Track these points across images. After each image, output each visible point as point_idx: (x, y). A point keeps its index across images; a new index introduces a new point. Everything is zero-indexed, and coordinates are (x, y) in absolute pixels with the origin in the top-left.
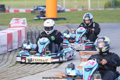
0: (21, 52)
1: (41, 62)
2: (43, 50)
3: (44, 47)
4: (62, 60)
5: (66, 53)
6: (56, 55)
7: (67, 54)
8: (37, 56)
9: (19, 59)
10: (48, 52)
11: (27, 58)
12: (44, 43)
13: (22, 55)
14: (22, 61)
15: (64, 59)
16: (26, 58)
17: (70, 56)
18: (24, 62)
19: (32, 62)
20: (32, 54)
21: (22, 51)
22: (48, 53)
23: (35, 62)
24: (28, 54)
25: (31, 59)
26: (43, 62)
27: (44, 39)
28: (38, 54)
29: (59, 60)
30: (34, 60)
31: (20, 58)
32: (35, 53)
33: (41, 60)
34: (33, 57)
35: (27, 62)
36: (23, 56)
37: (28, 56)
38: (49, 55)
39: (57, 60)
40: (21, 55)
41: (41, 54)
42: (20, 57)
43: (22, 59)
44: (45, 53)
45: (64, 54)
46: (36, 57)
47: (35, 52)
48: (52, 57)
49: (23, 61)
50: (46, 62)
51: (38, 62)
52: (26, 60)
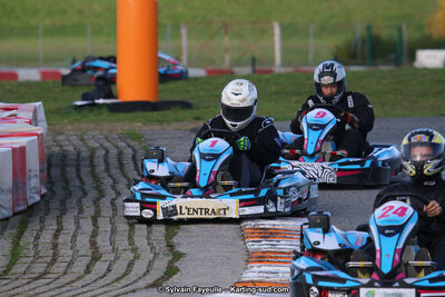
0: (137, 188)
1: (207, 216)
2: (212, 177)
3: (216, 169)
4: (273, 210)
5: (286, 190)
6: (256, 192)
7: (291, 193)
8: (192, 197)
9: (133, 209)
10: (226, 183)
11: (161, 203)
12: (216, 156)
13: (143, 195)
14: (144, 215)
15: (280, 208)
16: (155, 203)
17: (300, 199)
19: (175, 218)
20: (176, 191)
21: (141, 185)
22: (227, 188)
23: (186, 216)
24: (164, 192)
25: (174, 207)
26: (213, 216)
27: (214, 143)
28: (194, 191)
29: (265, 209)
30: (184, 211)
31: (138, 204)
32: (186, 189)
33: (207, 211)
34: (179, 201)
35: (160, 216)
36: (147, 200)
37: (164, 197)
38: (232, 195)
39: (260, 209)
40: (138, 197)
41: (207, 192)
42: (137, 201)
43: (141, 210)
44: (219, 188)
45: (280, 192)
46: (189, 199)
47: (186, 184)
48: (241, 201)
50: (223, 216)
51: (195, 216)
52: (155, 211)
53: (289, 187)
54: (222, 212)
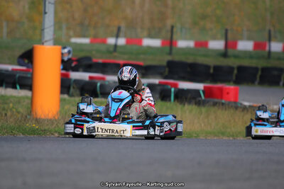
2: (118, 112)
3: (120, 108)
4: (153, 133)
5: (162, 123)
6: (143, 122)
8: (105, 122)
9: (70, 128)
10: (126, 116)
11: (86, 125)
12: (121, 100)
13: (76, 120)
14: (76, 132)
15: (157, 133)
16: (83, 125)
17: (170, 130)
18: (79, 133)
19: (94, 134)
20: (95, 119)
24: (88, 119)
25: (94, 127)
27: (120, 93)
28: (106, 119)
29: (148, 132)
30: (100, 130)
31: (73, 125)
32: (101, 118)
33: (113, 131)
34: (97, 124)
35: (85, 133)
36: (79, 123)
37: (88, 122)
38: (128, 123)
39: (145, 132)
40: (73, 121)
41: (113, 120)
42: (72, 123)
43: (75, 128)
46: (103, 123)
48: (134, 126)
49: (78, 131)
52: (82, 130)
53: (164, 122)
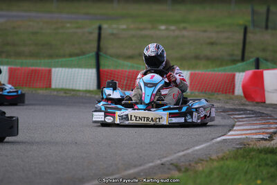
1: (148, 122)
2: (153, 97)
3: (155, 93)
4: (190, 120)
5: (197, 109)
6: (180, 109)
7: (200, 111)
8: (139, 109)
9: (99, 116)
11: (118, 113)
12: (155, 85)
13: (106, 108)
14: (106, 120)
15: (195, 120)
16: (115, 113)
17: (205, 116)
19: (127, 122)
20: (127, 106)
21: (103, 103)
23: (134, 122)
24: (120, 106)
25: (127, 115)
26: (152, 123)
27: (152, 77)
28: (140, 106)
29: (185, 120)
30: (133, 118)
31: (103, 113)
32: (134, 104)
33: (148, 119)
34: (130, 112)
35: (117, 122)
36: (109, 111)
37: (120, 109)
38: (164, 110)
39: (182, 120)
41: (149, 107)
42: (102, 111)
43: (105, 116)
46: (137, 111)
48: (170, 114)
49: (109, 120)
50: (158, 123)
51: (140, 122)
52: (114, 118)
53: (199, 108)
54: (158, 120)
